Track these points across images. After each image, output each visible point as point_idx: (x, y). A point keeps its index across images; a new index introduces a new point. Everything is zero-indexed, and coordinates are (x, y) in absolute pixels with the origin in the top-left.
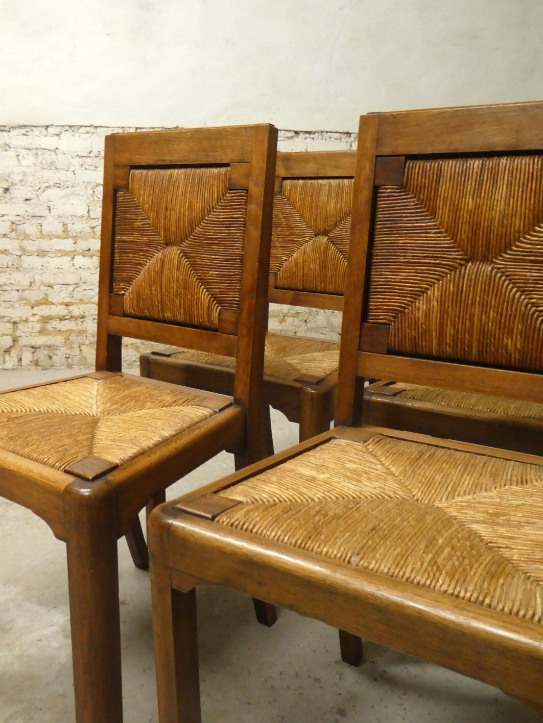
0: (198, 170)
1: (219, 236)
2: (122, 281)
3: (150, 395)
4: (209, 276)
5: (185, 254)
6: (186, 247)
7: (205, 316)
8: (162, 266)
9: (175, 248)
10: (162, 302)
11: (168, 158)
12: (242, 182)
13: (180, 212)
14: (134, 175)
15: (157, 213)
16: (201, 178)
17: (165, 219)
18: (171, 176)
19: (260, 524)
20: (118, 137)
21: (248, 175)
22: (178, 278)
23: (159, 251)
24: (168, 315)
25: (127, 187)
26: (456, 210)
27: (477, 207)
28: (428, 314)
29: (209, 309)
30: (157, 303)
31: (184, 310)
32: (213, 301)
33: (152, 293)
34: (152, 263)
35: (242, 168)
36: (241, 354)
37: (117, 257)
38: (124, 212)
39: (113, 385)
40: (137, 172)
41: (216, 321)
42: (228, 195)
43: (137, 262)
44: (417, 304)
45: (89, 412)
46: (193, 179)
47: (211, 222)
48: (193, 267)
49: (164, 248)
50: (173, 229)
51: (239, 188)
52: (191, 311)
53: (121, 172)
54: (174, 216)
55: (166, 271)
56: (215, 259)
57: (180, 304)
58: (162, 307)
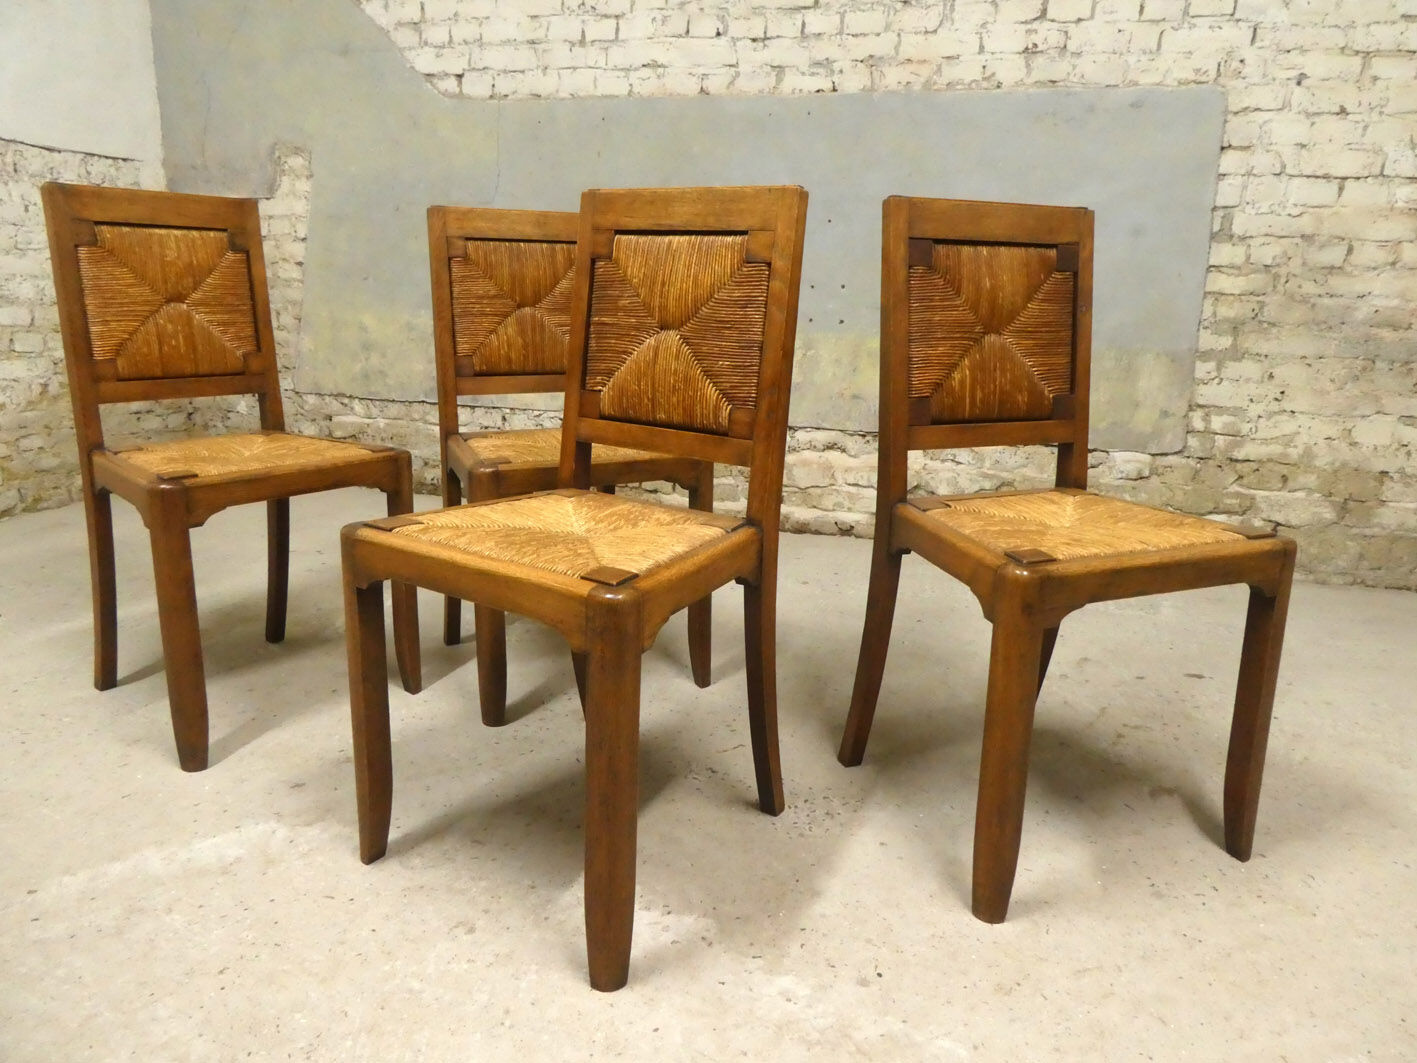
0: (706, 238)
1: (733, 318)
2: (599, 374)
4: (718, 367)
5: (685, 340)
6: (689, 331)
7: (711, 416)
8: (656, 355)
9: (672, 333)
10: (653, 400)
11: (666, 223)
12: (764, 254)
13: (681, 288)
14: (619, 241)
15: (651, 290)
16: (710, 247)
17: (661, 297)
18: (670, 242)
20: (601, 194)
21: (772, 245)
22: (676, 370)
23: (651, 336)
24: (662, 416)
25: (609, 257)
29: (717, 408)
30: (646, 400)
31: (684, 409)
32: (722, 398)
33: (640, 388)
34: (641, 351)
35: (763, 238)
36: (758, 461)
37: (593, 343)
38: (604, 288)
40: (624, 238)
41: (725, 423)
42: (745, 269)
43: (621, 350)
45: (572, 530)
46: (700, 248)
47: (721, 302)
48: (696, 356)
49: (658, 332)
50: (671, 308)
51: (759, 260)
52: (692, 411)
53: (602, 238)
54: (673, 292)
55: (660, 360)
56: (725, 346)
57: (678, 402)
58: (653, 406)
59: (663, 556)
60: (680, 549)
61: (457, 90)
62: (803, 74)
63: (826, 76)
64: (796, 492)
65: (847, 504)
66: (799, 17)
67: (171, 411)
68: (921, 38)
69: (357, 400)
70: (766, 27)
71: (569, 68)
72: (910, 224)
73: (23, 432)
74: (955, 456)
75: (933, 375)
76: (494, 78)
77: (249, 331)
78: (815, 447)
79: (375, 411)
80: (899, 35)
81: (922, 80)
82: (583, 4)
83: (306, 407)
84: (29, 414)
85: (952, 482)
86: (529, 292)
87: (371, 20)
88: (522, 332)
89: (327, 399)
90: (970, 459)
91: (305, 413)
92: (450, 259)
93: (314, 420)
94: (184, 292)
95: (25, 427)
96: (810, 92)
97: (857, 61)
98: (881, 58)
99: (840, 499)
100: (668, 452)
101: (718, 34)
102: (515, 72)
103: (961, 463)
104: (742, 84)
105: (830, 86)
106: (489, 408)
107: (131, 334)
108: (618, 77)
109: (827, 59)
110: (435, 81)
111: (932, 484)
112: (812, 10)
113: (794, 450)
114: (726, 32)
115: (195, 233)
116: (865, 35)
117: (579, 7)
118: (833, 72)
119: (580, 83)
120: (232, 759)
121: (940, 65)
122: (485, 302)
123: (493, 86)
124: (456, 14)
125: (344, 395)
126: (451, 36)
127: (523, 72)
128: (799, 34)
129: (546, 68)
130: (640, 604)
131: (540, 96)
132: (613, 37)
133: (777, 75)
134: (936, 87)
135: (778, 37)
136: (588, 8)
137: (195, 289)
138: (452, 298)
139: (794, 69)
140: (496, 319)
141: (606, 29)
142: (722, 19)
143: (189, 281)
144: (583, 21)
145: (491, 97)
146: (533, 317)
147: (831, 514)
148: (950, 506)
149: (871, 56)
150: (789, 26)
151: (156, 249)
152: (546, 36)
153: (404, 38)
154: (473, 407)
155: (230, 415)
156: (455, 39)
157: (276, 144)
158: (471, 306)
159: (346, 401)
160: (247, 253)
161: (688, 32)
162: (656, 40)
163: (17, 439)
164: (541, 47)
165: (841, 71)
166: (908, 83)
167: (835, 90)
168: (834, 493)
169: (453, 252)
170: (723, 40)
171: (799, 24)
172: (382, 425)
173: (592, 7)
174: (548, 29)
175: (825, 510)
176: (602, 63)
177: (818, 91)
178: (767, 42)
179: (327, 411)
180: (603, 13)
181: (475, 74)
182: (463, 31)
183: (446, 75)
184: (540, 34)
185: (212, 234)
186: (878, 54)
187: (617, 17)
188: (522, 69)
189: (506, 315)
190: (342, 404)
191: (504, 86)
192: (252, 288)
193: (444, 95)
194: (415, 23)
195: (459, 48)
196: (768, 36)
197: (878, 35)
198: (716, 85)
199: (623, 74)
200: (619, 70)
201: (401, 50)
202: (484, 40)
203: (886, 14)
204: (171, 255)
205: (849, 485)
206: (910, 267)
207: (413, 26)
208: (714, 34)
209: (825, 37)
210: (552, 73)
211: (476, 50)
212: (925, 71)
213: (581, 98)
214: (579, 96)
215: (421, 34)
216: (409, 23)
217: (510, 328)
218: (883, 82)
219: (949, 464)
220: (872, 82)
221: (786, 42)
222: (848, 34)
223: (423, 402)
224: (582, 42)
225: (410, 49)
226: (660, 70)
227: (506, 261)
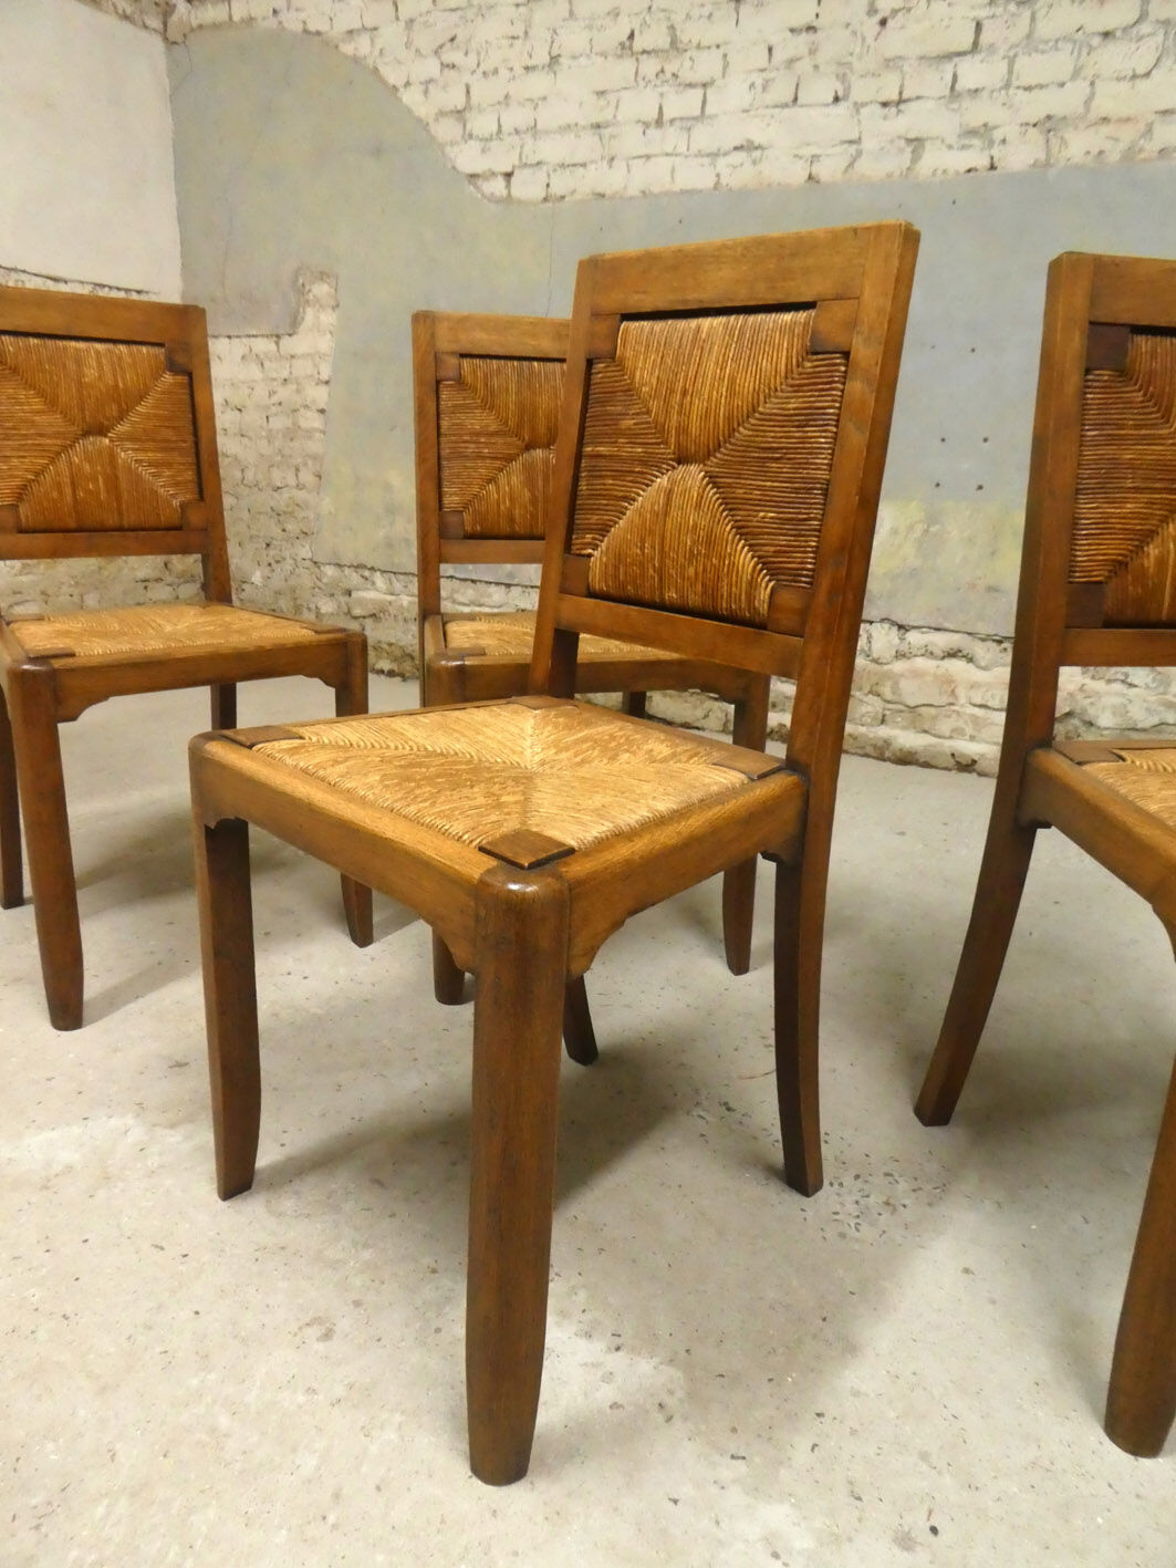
0: (752, 318)
1: (784, 443)
2: (590, 530)
3: (627, 739)
4: (758, 521)
5: (712, 479)
6: (718, 465)
7: (743, 597)
8: (668, 503)
9: (693, 468)
10: (660, 572)
11: (694, 298)
12: (840, 339)
13: (710, 399)
14: (626, 331)
15: (667, 402)
16: (756, 330)
17: (680, 413)
18: (699, 328)
21: (852, 324)
22: (695, 525)
23: (663, 474)
24: (671, 595)
25: (612, 356)
29: (753, 585)
30: (651, 571)
31: (704, 585)
32: (762, 570)
33: (643, 553)
34: (648, 498)
35: (839, 311)
36: (808, 673)
37: (583, 486)
38: (603, 403)
39: (561, 720)
40: (634, 325)
41: (764, 609)
42: (809, 364)
43: (621, 494)
46: (742, 332)
47: (768, 417)
48: (726, 504)
49: (674, 468)
50: (694, 430)
51: (830, 349)
52: (716, 588)
53: (602, 327)
54: (698, 407)
55: (674, 512)
56: (772, 489)
57: (696, 573)
58: (661, 579)
59: (630, 817)
60: (664, 805)
61: (505, 193)
62: (950, 147)
63: (982, 149)
64: (901, 711)
65: (969, 730)
66: (948, 68)
67: (182, 580)
68: (1124, 86)
69: (378, 573)
70: (902, 86)
71: (640, 157)
72: (1094, 299)
73: (18, 598)
74: (1127, 675)
75: (1112, 548)
76: (549, 176)
77: (190, 475)
78: (932, 653)
79: (398, 586)
80: (1092, 84)
81: (1122, 146)
82: (662, 71)
83: (325, 580)
84: (24, 579)
85: (1121, 711)
86: (542, 429)
87: (409, 111)
88: (530, 482)
89: (347, 571)
90: (1149, 680)
91: (323, 587)
92: (438, 382)
93: (332, 595)
94: (106, 423)
95: (20, 593)
96: (957, 173)
97: (1027, 124)
98: (1065, 118)
99: (961, 724)
100: (676, 649)
101: (836, 99)
102: (574, 165)
103: (1135, 686)
104: (865, 167)
105: (986, 162)
106: (526, 587)
107: (37, 474)
108: (703, 166)
109: (985, 125)
110: (480, 182)
111: (1091, 711)
112: (969, 57)
113: (904, 656)
114: (846, 97)
115: (122, 348)
116: (1041, 87)
117: (657, 75)
118: (991, 143)
119: (655, 176)
120: (117, 1017)
121: (1152, 123)
122: (483, 440)
123: (548, 185)
124: (507, 97)
125: (364, 567)
126: (500, 126)
127: (584, 165)
128: (947, 92)
129: (613, 159)
130: (569, 900)
131: (603, 196)
132: (697, 112)
133: (913, 152)
134: (1142, 156)
135: (918, 98)
136: (668, 75)
137: (121, 418)
138: (439, 435)
139: (938, 142)
140: (498, 464)
141: (688, 103)
142: (842, 78)
143: (113, 410)
144: (662, 95)
145: (545, 199)
146: (546, 462)
147: (948, 743)
148: (1124, 759)
149: (1049, 117)
150: (934, 82)
151: (72, 366)
152: (615, 117)
153: (446, 130)
154: (508, 586)
155: (245, 586)
156: (504, 129)
157: (299, 269)
158: (462, 445)
159: (367, 573)
160: (190, 375)
161: (796, 99)
162: (752, 113)
163: (11, 606)
164: (606, 132)
165: (1004, 141)
166: (1101, 152)
167: (992, 167)
168: (954, 716)
169: (442, 374)
170: (842, 108)
171: (949, 77)
172: (405, 603)
173: (674, 75)
174: (617, 107)
175: (940, 737)
176: (682, 149)
177: (969, 171)
178: (902, 107)
179: (345, 585)
180: (687, 82)
181: (527, 171)
182: (515, 117)
183: (494, 174)
184: (607, 115)
185: (144, 349)
186: (1058, 111)
187: (704, 85)
188: (581, 162)
189: (510, 459)
190: (362, 577)
191: (560, 184)
192: (194, 422)
193: (489, 200)
194: (459, 112)
195: (508, 140)
196: (905, 96)
197: (1062, 85)
198: (828, 170)
199: (706, 161)
200: (702, 156)
201: (442, 146)
202: (539, 127)
203: (1076, 53)
204: (91, 373)
205: (975, 705)
206: (1088, 371)
207: (457, 115)
208: (831, 99)
209: (985, 94)
210: (620, 165)
211: (528, 139)
212: (1127, 134)
213: (657, 196)
214: (651, 193)
215: (465, 126)
216: (452, 112)
217: (513, 479)
218: (1063, 154)
219: (1117, 687)
220: (1047, 154)
221: (930, 104)
222: (1018, 88)
223: (452, 577)
224: (659, 122)
225: (452, 144)
226: (757, 154)
227: (513, 387)
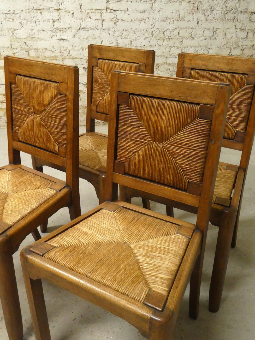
1: (56, 114)
2: (17, 126)
4: (53, 131)
5: (42, 119)
6: (43, 116)
7: (53, 148)
8: (33, 123)
9: (38, 116)
10: (34, 139)
11: (33, 74)
12: (64, 92)
13: (39, 100)
14: (18, 78)
19: (59, 258)
21: (67, 90)
22: (40, 130)
23: (31, 116)
24: (38, 145)
25: (15, 83)
26: (148, 120)
27: (156, 121)
28: (139, 161)
29: (54, 145)
30: (32, 139)
31: (44, 144)
32: (56, 142)
33: (30, 134)
34: (29, 121)
35: (64, 86)
36: (68, 166)
37: (14, 115)
38: (15, 95)
40: (20, 77)
41: (57, 151)
42: (59, 97)
43: (22, 119)
44: (135, 156)
45: (4, 191)
47: (53, 107)
48: (46, 126)
49: (34, 115)
50: (37, 107)
51: (63, 94)
52: (47, 145)
53: (12, 76)
54: (36, 102)
55: (35, 127)
56: (55, 124)
57: (42, 141)
58: (35, 141)
